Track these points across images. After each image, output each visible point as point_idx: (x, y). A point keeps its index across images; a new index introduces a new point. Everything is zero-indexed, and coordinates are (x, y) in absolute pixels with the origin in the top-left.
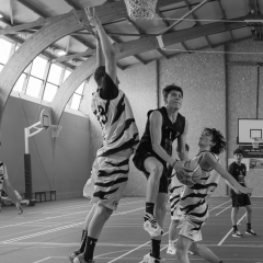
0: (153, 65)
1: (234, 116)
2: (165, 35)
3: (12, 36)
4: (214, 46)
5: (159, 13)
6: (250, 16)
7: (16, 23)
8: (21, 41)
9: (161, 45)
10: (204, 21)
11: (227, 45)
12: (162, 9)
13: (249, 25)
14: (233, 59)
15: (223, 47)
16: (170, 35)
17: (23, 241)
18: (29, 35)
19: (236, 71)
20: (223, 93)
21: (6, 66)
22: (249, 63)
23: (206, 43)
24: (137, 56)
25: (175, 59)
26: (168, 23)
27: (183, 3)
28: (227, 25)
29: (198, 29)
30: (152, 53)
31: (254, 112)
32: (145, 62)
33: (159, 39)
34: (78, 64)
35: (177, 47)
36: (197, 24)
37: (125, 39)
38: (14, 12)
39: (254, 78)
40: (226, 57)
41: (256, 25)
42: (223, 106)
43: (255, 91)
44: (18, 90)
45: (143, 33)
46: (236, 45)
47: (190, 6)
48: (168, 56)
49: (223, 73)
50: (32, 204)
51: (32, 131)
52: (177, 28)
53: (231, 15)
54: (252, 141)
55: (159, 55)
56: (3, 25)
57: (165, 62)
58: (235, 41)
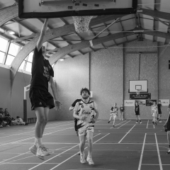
0: (87, 55)
1: (127, 79)
2: (93, 40)
3: (19, 43)
4: (117, 45)
5: (91, 29)
6: (136, 29)
7: (21, 36)
8: (24, 45)
9: (92, 45)
10: (113, 32)
11: (124, 44)
12: (92, 27)
13: (135, 33)
14: (127, 50)
15: (122, 45)
16: (96, 40)
17: (25, 141)
18: (27, 42)
19: (129, 57)
20: (122, 68)
21: (16, 57)
22: (136, 52)
23: (114, 43)
24: (80, 51)
25: (98, 52)
26: (95, 34)
27: (103, 24)
28: (125, 34)
29: (110, 36)
30: (87, 49)
31: (137, 77)
32: (84, 54)
33: (91, 42)
34: (51, 55)
35: (99, 46)
36: (110, 34)
37: (74, 42)
38: (20, 31)
39: (138, 60)
40: (124, 50)
41: (139, 33)
42: (122, 74)
43: (138, 66)
44: (21, 69)
45: (83, 39)
46: (129, 44)
47: (106, 25)
48: (95, 50)
49: (122, 58)
50: (26, 124)
51: (27, 88)
52: (99, 36)
53: (127, 29)
54: (136, 91)
55: (91, 50)
56: (15, 37)
57: (93, 53)
58: (128, 41)
